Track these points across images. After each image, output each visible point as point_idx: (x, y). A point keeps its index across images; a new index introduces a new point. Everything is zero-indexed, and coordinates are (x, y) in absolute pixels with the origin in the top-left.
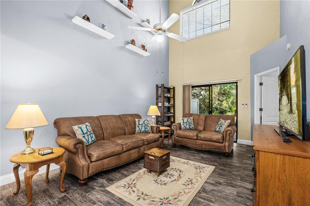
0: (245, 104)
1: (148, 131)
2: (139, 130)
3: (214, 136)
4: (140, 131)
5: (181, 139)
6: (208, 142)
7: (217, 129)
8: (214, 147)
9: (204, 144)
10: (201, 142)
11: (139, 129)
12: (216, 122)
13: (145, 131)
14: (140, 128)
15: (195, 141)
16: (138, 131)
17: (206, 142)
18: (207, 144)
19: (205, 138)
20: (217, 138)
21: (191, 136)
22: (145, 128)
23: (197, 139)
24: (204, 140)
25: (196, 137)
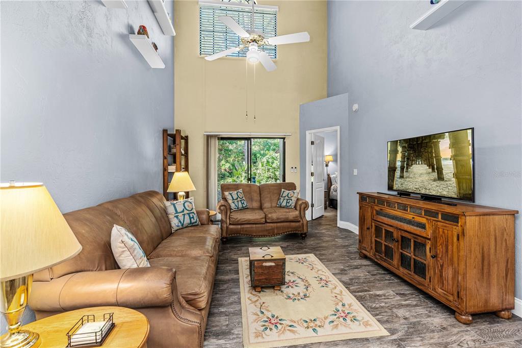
0: (294, 168)
1: (196, 222)
2: (180, 224)
3: (291, 214)
4: (182, 225)
5: (239, 227)
6: (282, 224)
7: (284, 204)
8: (290, 230)
9: (277, 228)
10: (272, 226)
11: (180, 222)
12: (276, 193)
13: (191, 223)
14: (181, 218)
15: (263, 225)
16: (178, 226)
17: (279, 224)
18: (280, 228)
19: (278, 219)
20: (294, 216)
21: (257, 219)
22: (190, 218)
23: (266, 222)
24: (276, 222)
25: (264, 220)
